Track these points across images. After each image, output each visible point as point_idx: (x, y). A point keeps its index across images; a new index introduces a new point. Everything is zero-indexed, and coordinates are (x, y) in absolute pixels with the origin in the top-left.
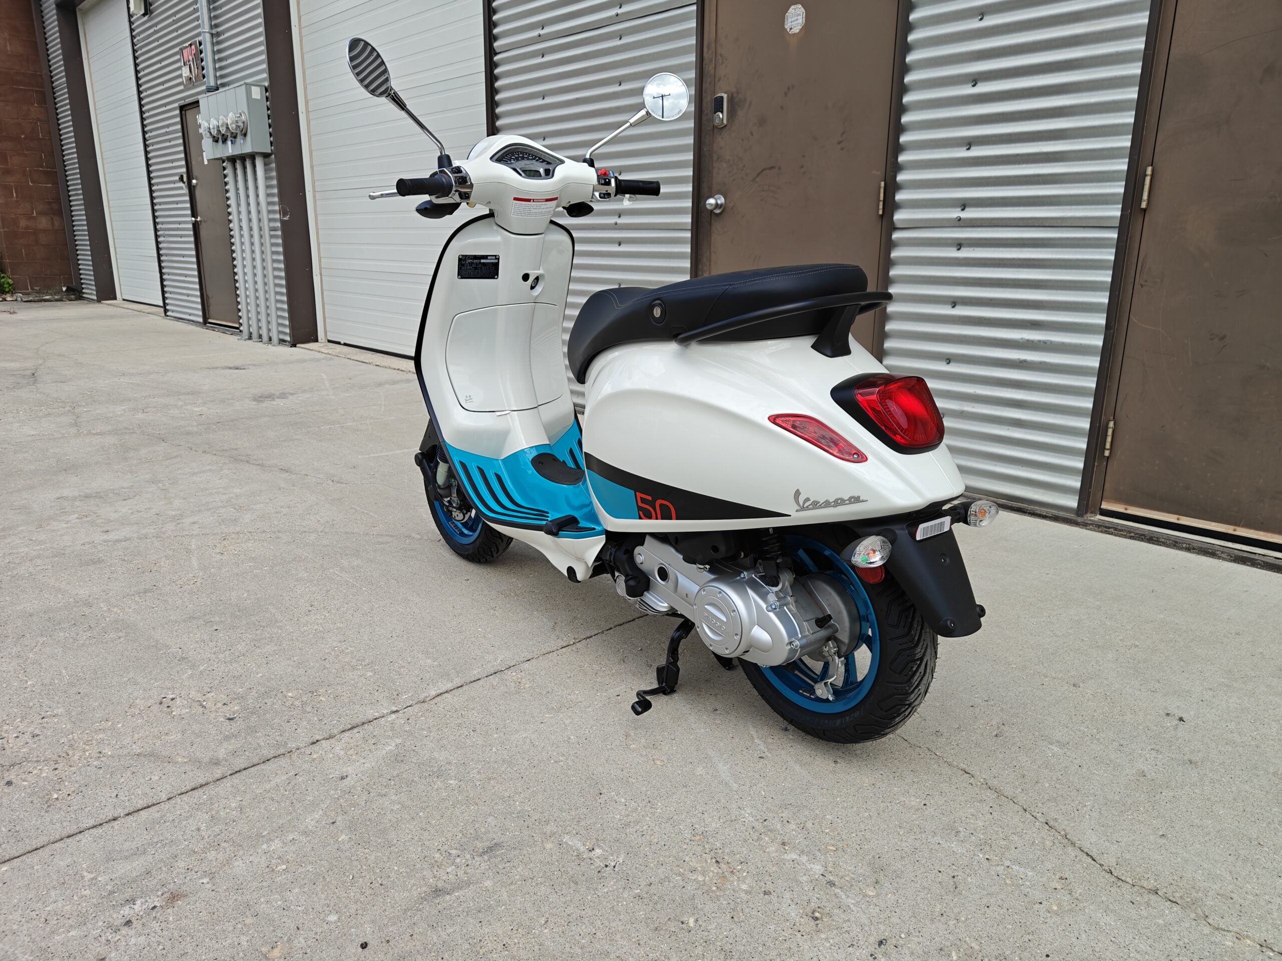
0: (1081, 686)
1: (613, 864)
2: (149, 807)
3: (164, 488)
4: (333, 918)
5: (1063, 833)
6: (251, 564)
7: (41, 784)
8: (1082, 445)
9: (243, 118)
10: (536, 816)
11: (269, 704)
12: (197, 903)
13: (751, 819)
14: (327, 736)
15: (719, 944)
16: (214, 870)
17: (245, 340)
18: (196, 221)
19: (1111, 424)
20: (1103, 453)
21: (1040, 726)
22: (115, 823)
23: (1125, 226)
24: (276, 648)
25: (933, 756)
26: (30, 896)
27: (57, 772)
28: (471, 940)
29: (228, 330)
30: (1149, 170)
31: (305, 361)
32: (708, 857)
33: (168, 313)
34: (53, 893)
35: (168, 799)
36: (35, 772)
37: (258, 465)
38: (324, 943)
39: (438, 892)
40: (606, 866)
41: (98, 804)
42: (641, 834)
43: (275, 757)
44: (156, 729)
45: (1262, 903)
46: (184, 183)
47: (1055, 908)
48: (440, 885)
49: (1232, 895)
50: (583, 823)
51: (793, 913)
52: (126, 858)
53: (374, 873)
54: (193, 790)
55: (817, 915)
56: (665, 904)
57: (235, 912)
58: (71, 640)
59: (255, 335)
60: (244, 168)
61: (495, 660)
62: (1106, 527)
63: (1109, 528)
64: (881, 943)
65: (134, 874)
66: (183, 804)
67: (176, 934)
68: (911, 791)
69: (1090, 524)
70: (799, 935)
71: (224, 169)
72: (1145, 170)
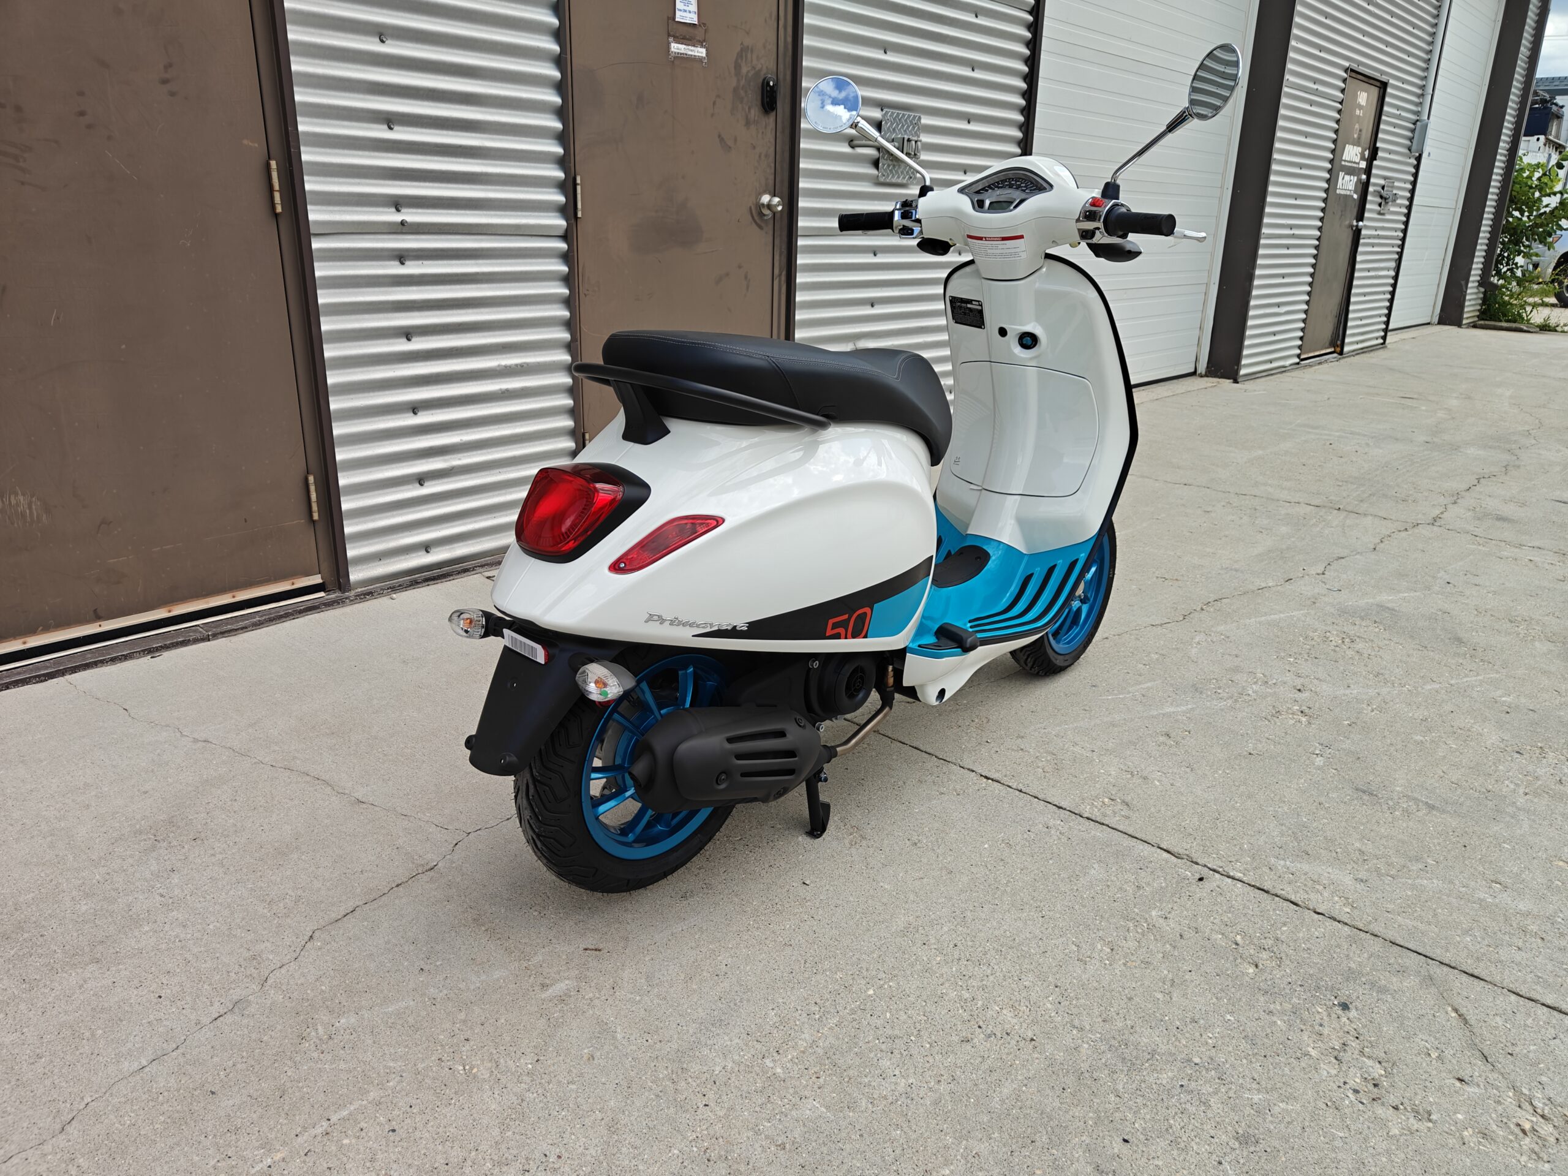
23: (569, 236)
30: (579, 179)
72: (575, 179)
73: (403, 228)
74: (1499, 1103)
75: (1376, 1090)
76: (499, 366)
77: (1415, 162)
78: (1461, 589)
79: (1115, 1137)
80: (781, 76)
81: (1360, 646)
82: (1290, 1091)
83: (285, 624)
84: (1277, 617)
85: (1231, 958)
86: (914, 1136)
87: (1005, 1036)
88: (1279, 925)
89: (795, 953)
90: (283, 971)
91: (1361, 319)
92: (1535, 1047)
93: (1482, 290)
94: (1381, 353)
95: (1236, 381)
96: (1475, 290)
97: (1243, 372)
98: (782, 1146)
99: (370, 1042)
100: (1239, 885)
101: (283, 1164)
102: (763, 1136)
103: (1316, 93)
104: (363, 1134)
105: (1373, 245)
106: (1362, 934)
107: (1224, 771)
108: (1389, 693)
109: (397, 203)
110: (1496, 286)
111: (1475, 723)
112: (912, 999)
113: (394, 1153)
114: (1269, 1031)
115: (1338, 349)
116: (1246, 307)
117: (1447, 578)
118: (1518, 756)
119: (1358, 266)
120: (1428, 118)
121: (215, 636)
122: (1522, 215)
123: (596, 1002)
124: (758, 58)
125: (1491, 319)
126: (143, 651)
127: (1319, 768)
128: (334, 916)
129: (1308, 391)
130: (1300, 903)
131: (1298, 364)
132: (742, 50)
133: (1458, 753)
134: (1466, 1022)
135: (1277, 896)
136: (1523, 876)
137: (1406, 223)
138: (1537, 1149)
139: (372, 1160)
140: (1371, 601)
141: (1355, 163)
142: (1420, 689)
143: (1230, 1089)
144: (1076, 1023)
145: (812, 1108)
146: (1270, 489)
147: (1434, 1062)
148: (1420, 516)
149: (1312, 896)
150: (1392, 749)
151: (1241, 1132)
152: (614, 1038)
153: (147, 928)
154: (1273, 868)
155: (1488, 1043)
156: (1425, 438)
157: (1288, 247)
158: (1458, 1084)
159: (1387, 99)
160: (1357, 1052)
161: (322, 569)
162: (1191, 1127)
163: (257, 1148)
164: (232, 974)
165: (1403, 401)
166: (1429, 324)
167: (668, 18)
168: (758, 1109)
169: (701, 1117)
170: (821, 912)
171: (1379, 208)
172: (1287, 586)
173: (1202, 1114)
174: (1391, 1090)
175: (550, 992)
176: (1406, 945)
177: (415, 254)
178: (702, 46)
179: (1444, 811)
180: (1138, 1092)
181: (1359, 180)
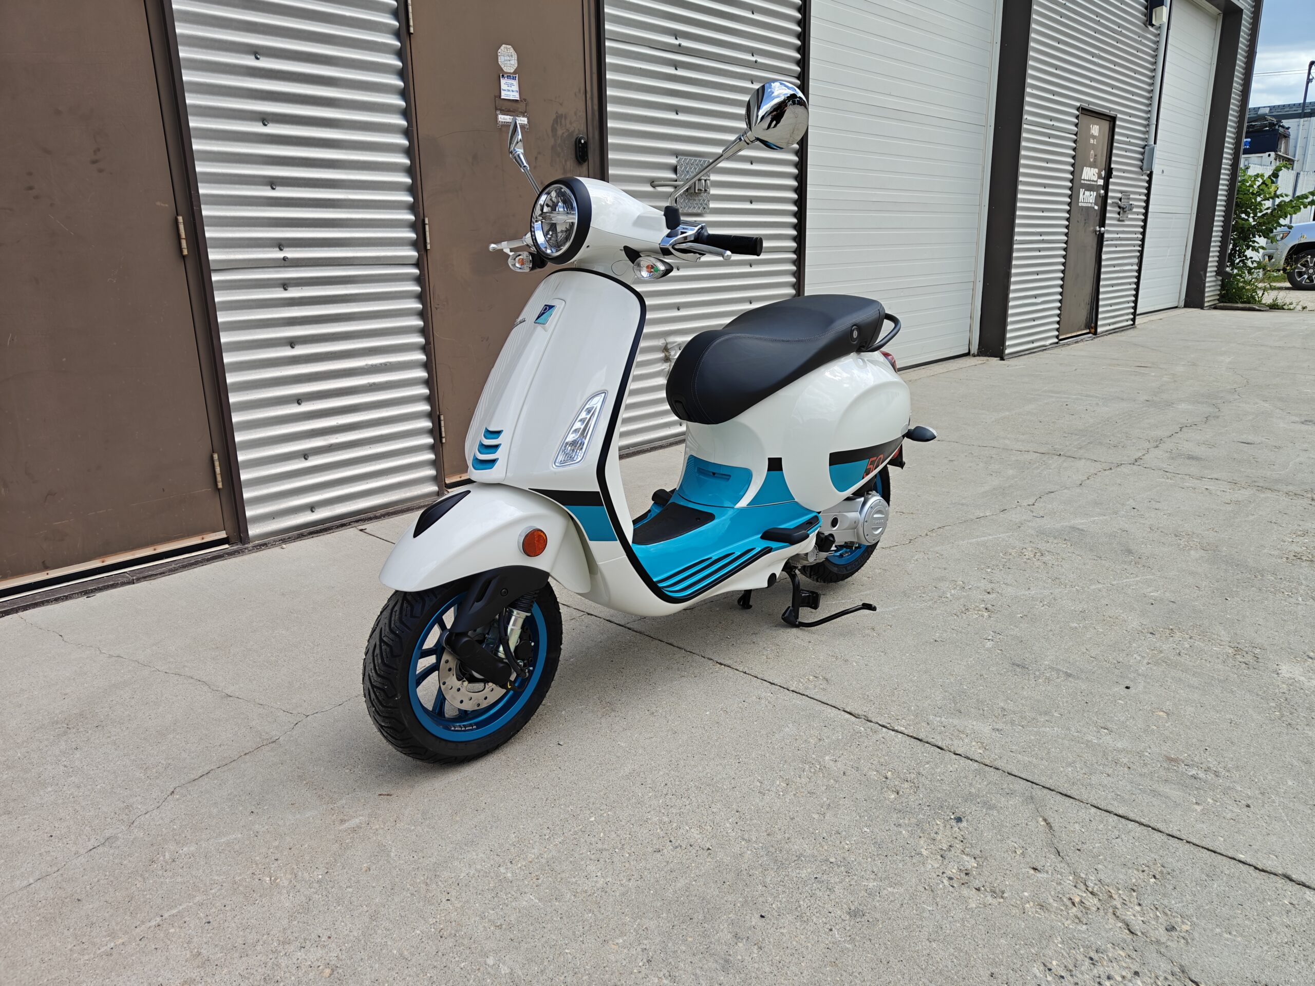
7: (1150, 898)
8: (430, 440)
19: (442, 417)
20: (441, 441)
22: (1143, 821)
23: (421, 263)
30: (427, 221)
72: (424, 221)
73: (286, 263)
74: (1060, 884)
75: (967, 877)
76: (367, 365)
77: (1147, 178)
78: (1142, 513)
79: (755, 915)
80: (590, 135)
81: (1047, 558)
82: (899, 879)
83: (195, 569)
84: (986, 538)
85: (879, 788)
86: (601, 917)
87: (689, 847)
88: (923, 764)
89: (540, 793)
90: (147, 816)
91: (1111, 305)
92: (1099, 845)
93: (1220, 278)
94: (1131, 332)
95: (1002, 359)
96: (1213, 279)
97: (1007, 351)
98: (500, 927)
99: (203, 863)
100: (900, 736)
101: (122, 947)
102: (487, 920)
103: (1053, 128)
104: (186, 925)
105: (1116, 246)
106: (987, 768)
107: (911, 654)
108: (1060, 592)
109: (280, 244)
110: (1230, 275)
111: (1123, 613)
112: (623, 823)
113: (206, 937)
114: (894, 838)
115: (1093, 330)
116: (1006, 299)
117: (1134, 505)
118: (1151, 636)
119: (1103, 263)
120: (1155, 143)
121: (139, 580)
122: (1249, 217)
123: (381, 831)
124: (571, 123)
125: (1229, 302)
126: (81, 592)
127: (988, 650)
128: (193, 777)
129: (1061, 364)
130: (945, 748)
131: (1057, 343)
132: (557, 117)
133: (1102, 635)
134: (1051, 827)
135: (927, 743)
136: (1128, 723)
137: (1144, 227)
138: (1080, 915)
139: (189, 943)
140: (1067, 524)
141: (1093, 181)
142: (1086, 589)
143: (853, 879)
144: (746, 837)
145: (530, 899)
146: (1007, 442)
147: (1017, 857)
148: (1125, 458)
149: (956, 742)
150: (1051, 633)
151: (853, 908)
152: (389, 856)
153: (50, 789)
154: (930, 723)
155: (1064, 842)
156: (1147, 399)
157: (1039, 250)
158: (1032, 872)
159: (1117, 130)
160: (959, 851)
161: (226, 527)
162: (816, 905)
163: (105, 937)
164: (108, 820)
165: (1138, 369)
166: (1176, 307)
167: (495, 97)
168: (486, 902)
169: (442, 908)
170: (567, 764)
171: (1118, 216)
172: (1002, 515)
173: (827, 897)
174: (978, 877)
175: (347, 825)
176: (1019, 775)
177: (295, 281)
178: (524, 116)
179: (1078, 678)
180: (781, 883)
181: (1098, 195)
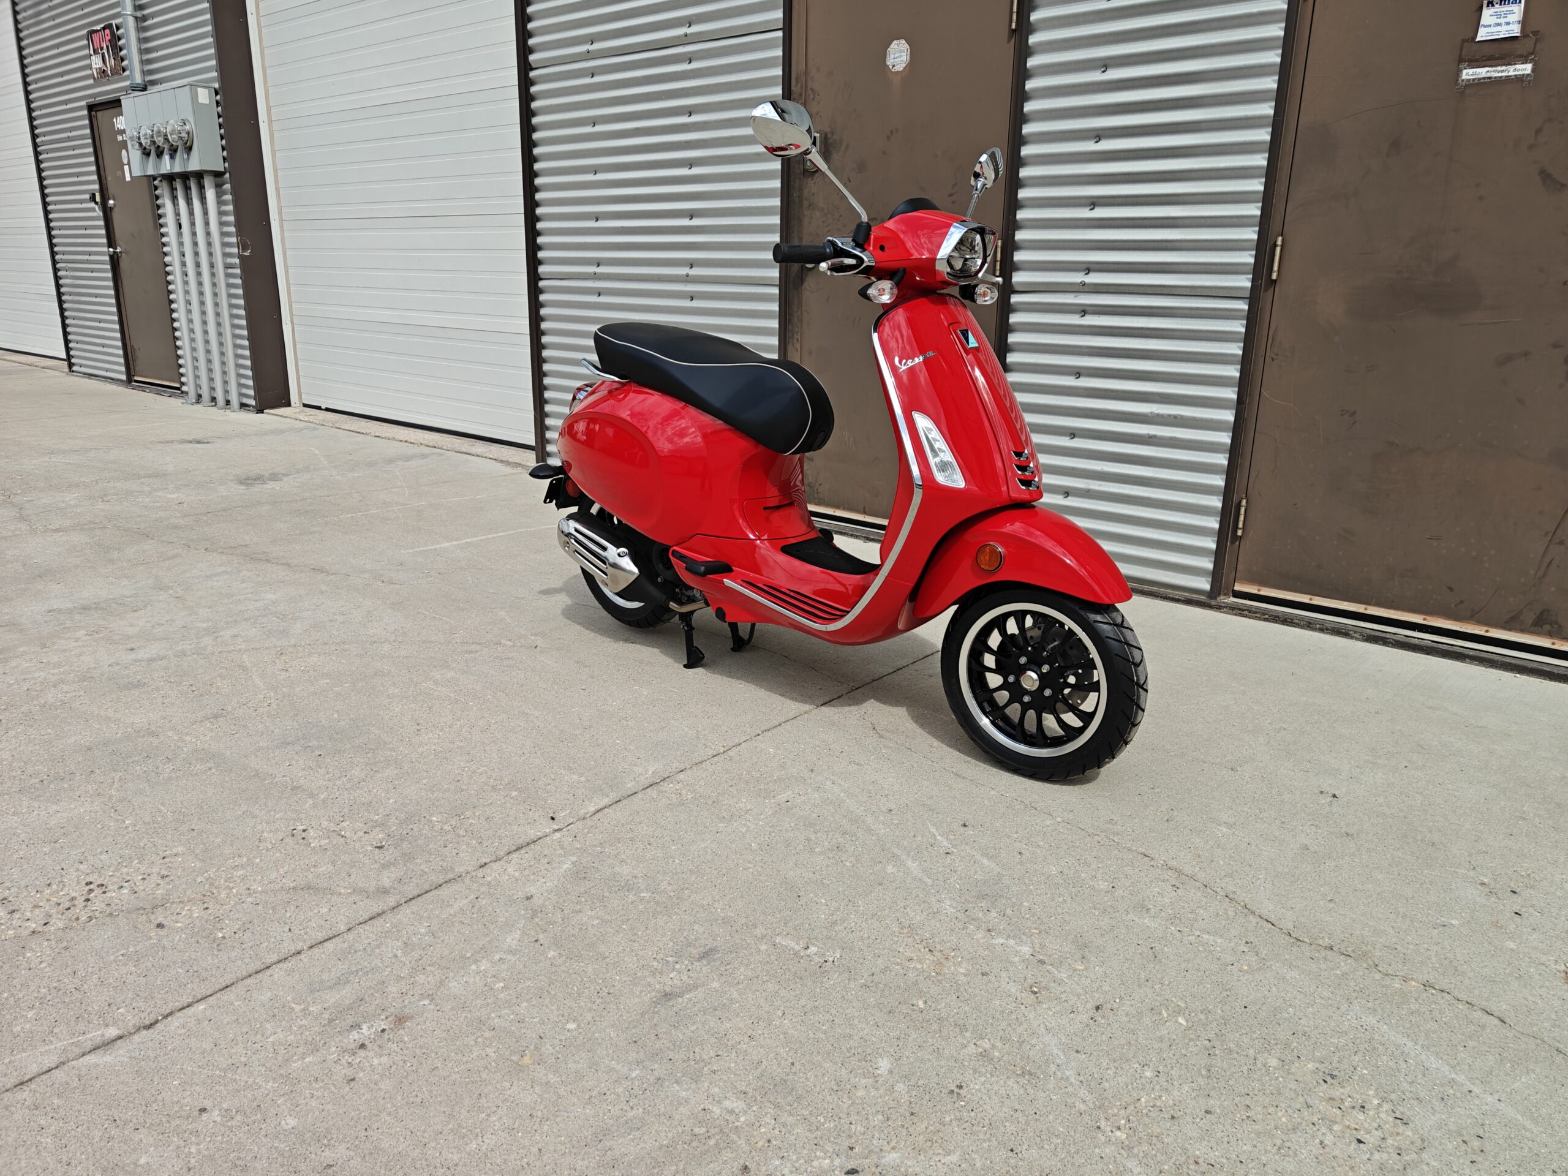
0: (1239, 769)
1: (831, 959)
2: (330, 939)
3: (178, 595)
4: (572, 1026)
5: (1242, 904)
6: (327, 681)
7: (198, 924)
8: (1214, 524)
9: (187, 127)
10: (743, 921)
11: (415, 829)
12: (427, 1023)
13: (952, 910)
14: (494, 858)
15: (952, 1020)
16: (430, 992)
17: (192, 404)
18: (114, 252)
19: (1244, 502)
20: (1236, 532)
21: (1207, 809)
22: (302, 956)
23: (1254, 297)
24: (396, 771)
25: (1112, 843)
26: (244, 1030)
27: (209, 912)
28: (716, 1035)
29: (164, 391)
30: (1279, 241)
31: (281, 432)
32: (921, 947)
33: (74, 368)
34: (268, 1026)
35: (349, 930)
36: (184, 913)
37: (282, 564)
38: (572, 1048)
39: (667, 996)
40: (826, 961)
41: (273, 940)
42: (850, 931)
43: (446, 882)
44: (302, 863)
45: (1422, 951)
46: (96, 203)
47: (1246, 968)
48: (668, 989)
49: (1396, 946)
50: (790, 924)
51: (1013, 989)
52: (331, 988)
53: (598, 984)
54: (370, 919)
55: (1036, 989)
56: (892, 991)
57: (470, 1028)
58: (153, 774)
59: (206, 397)
60: (187, 189)
61: (647, 771)
62: (1240, 610)
63: (1243, 610)
64: (1097, 1008)
65: (347, 1002)
66: (367, 934)
67: (418, 1051)
68: (1098, 876)
69: (1225, 607)
70: (1023, 1007)
71: (156, 188)
72: (1274, 240)
76: (1153, 413)
178: (1525, 62)
